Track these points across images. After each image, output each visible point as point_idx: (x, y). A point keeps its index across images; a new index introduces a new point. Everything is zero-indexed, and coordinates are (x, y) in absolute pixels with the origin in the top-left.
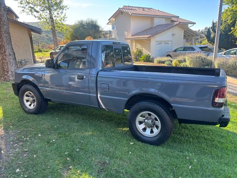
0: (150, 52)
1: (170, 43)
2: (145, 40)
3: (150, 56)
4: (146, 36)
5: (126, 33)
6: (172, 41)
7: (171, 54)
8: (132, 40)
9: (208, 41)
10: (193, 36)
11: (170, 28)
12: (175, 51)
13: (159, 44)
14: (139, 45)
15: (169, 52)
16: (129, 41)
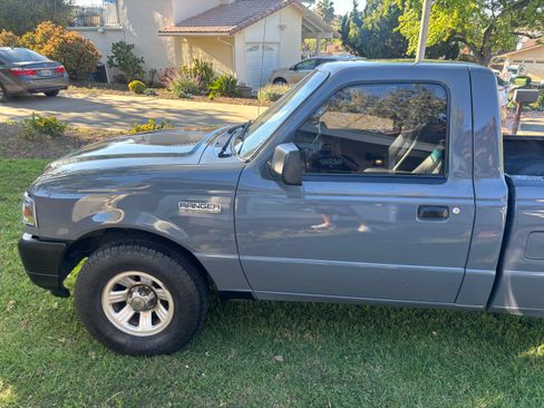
0: (234, 70)
1: (275, 47)
2: (223, 38)
3: (235, 82)
4: (223, 29)
5: (158, 16)
6: (278, 43)
7: (285, 76)
8: (178, 38)
9: (343, 44)
10: (318, 31)
11: (276, 10)
12: (295, 68)
13: (251, 50)
14: (201, 51)
15: (280, 70)
16: (169, 39)
